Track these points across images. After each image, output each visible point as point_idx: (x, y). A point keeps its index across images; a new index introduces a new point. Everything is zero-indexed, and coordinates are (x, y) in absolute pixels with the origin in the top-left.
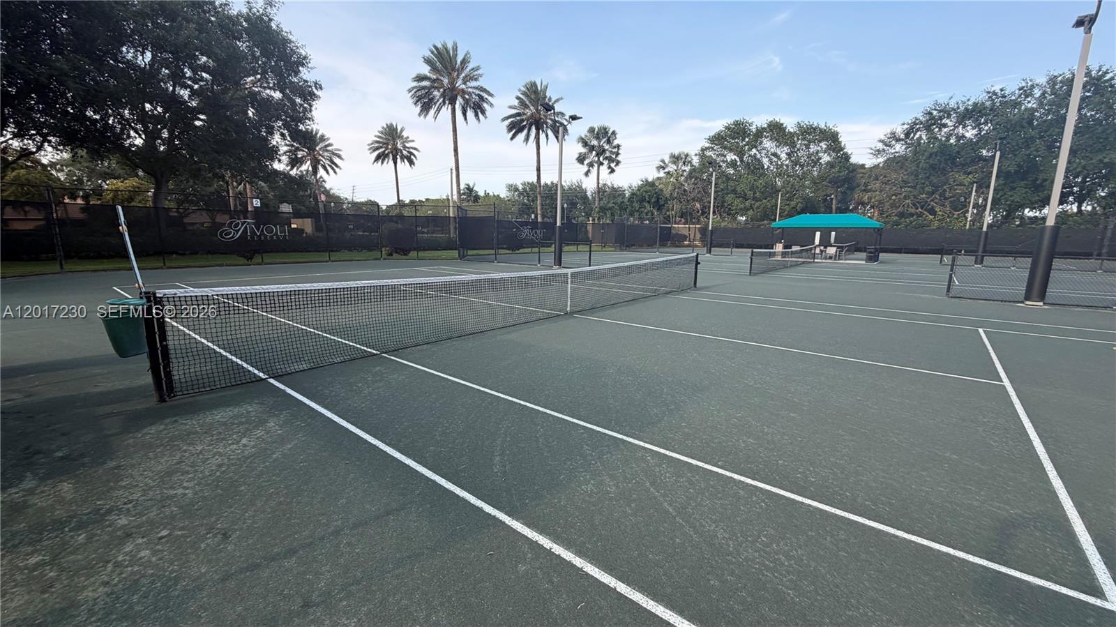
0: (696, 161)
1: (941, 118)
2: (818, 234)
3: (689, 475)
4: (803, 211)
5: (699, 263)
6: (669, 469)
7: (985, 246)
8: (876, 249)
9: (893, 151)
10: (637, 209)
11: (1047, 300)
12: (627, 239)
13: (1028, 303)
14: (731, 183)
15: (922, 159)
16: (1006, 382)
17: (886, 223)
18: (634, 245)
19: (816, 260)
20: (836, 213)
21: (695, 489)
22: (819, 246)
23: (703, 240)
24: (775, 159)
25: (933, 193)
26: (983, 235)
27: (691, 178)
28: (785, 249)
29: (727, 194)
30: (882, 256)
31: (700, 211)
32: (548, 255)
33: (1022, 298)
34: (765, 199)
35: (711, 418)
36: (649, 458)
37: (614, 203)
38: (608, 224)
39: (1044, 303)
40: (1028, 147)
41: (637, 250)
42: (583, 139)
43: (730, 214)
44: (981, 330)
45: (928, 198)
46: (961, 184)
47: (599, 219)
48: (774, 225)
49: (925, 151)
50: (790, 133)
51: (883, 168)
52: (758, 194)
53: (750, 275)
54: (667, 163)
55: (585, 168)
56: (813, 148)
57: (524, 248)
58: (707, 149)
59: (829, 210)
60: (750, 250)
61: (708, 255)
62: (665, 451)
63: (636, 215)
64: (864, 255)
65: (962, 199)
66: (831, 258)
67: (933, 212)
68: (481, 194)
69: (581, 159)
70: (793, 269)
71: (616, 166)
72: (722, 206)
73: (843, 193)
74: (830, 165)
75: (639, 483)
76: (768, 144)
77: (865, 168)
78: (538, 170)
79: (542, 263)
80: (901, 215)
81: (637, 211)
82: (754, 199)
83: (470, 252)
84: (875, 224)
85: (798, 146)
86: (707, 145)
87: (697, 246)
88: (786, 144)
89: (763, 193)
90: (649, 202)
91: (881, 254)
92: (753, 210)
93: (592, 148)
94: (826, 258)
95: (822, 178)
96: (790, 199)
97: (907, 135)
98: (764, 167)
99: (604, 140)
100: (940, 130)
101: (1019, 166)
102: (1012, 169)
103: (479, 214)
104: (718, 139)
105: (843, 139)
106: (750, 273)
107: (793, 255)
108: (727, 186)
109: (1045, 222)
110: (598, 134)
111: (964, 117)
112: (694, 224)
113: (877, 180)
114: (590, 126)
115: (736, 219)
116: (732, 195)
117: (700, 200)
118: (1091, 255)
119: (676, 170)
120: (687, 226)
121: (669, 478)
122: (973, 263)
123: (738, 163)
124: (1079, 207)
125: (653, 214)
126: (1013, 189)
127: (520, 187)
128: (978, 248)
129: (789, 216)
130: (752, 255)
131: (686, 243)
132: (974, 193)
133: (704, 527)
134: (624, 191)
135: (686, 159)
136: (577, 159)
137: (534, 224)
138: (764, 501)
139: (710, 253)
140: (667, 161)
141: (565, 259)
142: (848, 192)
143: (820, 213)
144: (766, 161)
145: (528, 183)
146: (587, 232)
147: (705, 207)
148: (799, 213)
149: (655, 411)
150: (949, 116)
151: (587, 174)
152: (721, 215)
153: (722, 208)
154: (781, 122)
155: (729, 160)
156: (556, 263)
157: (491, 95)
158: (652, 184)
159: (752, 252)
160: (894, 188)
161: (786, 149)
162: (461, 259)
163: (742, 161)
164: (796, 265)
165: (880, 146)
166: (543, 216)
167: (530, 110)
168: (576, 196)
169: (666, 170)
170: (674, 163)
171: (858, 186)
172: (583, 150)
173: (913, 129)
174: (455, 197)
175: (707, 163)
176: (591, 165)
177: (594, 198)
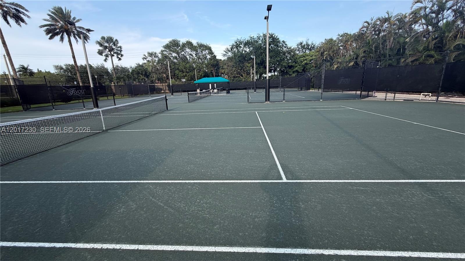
0: (160, 56)
1: (240, 44)
2: (210, 85)
3: (169, 187)
4: (204, 77)
5: (167, 100)
6: (160, 188)
7: (256, 86)
8: (228, 89)
9: (228, 55)
10: (137, 77)
11: (270, 101)
12: (134, 92)
13: (266, 102)
14: (176, 65)
15: (237, 58)
16: (262, 127)
17: (230, 80)
18: (138, 94)
19: (211, 95)
20: (215, 77)
21: (171, 192)
22: (211, 89)
23: (169, 90)
24: (191, 56)
25: (241, 70)
26: (255, 82)
27: (159, 63)
28: (200, 91)
29: (176, 70)
30: (231, 91)
31: (166, 78)
32: (90, 103)
33: (265, 101)
34: (191, 72)
35: (177, 162)
36: (151, 186)
37: (124, 75)
38: (123, 85)
39: (270, 102)
40: (261, 55)
41: (139, 96)
42: (99, 42)
43: (179, 79)
44: (256, 112)
45: (240, 71)
46: (248, 67)
47: (117, 83)
48: (195, 82)
49: (237, 55)
50: (195, 46)
51: (226, 61)
52: (187, 70)
53: (189, 102)
54: (147, 56)
55: (104, 58)
56: (204, 53)
57: (74, 100)
58: (163, 51)
59: (213, 76)
60: (187, 93)
61: (172, 96)
62: (158, 181)
63: (137, 80)
64: (225, 92)
65: (249, 71)
66: (216, 93)
67: (242, 76)
68: (35, 71)
69: (100, 53)
70: (204, 99)
71: (121, 57)
72: (175, 75)
73: (216, 69)
74: (210, 59)
75: (147, 199)
76: (188, 50)
77: (221, 61)
78: (74, 57)
79: (86, 108)
80: (234, 77)
81: (137, 78)
82: (186, 72)
83: (32, 106)
84: (227, 80)
85: (199, 52)
86: (164, 49)
87: (167, 93)
88: (194, 51)
89: (189, 70)
90: (142, 74)
91: (230, 91)
92: (187, 77)
93: (106, 47)
94: (214, 94)
95: (209, 64)
96: (199, 72)
97: (231, 49)
98: (188, 59)
99: (112, 43)
100: (240, 49)
101: (260, 61)
102: (259, 62)
103: (37, 83)
104: (167, 47)
105: (213, 50)
106: (189, 101)
107: (204, 93)
108: (175, 67)
109: (266, 78)
110: (107, 40)
111: (245, 45)
112: (164, 83)
113: (226, 65)
114: (102, 36)
115: (181, 81)
116: (178, 71)
117: (165, 73)
118: (278, 87)
119: (152, 60)
120: (162, 84)
121: (160, 192)
122: (254, 91)
123: (178, 57)
124: (274, 73)
125: (145, 80)
126: (260, 68)
127: (64, 67)
128: (254, 87)
129: (200, 78)
130: (188, 95)
131: (163, 91)
132: (251, 70)
133: (176, 205)
134: (129, 69)
135: (155, 55)
136: (98, 53)
137: (78, 87)
138: (197, 187)
139: (173, 95)
140: (147, 55)
141: (100, 104)
142: (218, 69)
143: (210, 77)
144: (188, 57)
145: (69, 65)
146: (112, 89)
147: (167, 76)
148: (203, 77)
149: (153, 165)
150: (241, 44)
151: (105, 60)
152: (175, 79)
153: (174, 76)
154: (191, 42)
155: (174, 56)
156: (95, 106)
157: (27, 10)
158: (142, 66)
159: (188, 93)
160: (231, 68)
161: (194, 52)
162: (25, 111)
163: (179, 56)
164: (205, 97)
165: (225, 53)
166: (83, 82)
167: (60, 23)
168: (102, 72)
169: (147, 60)
170: (150, 56)
171: (221, 67)
172: (101, 48)
173: (233, 47)
174: (12, 73)
175: (165, 57)
176: (107, 56)
177: (112, 73)
